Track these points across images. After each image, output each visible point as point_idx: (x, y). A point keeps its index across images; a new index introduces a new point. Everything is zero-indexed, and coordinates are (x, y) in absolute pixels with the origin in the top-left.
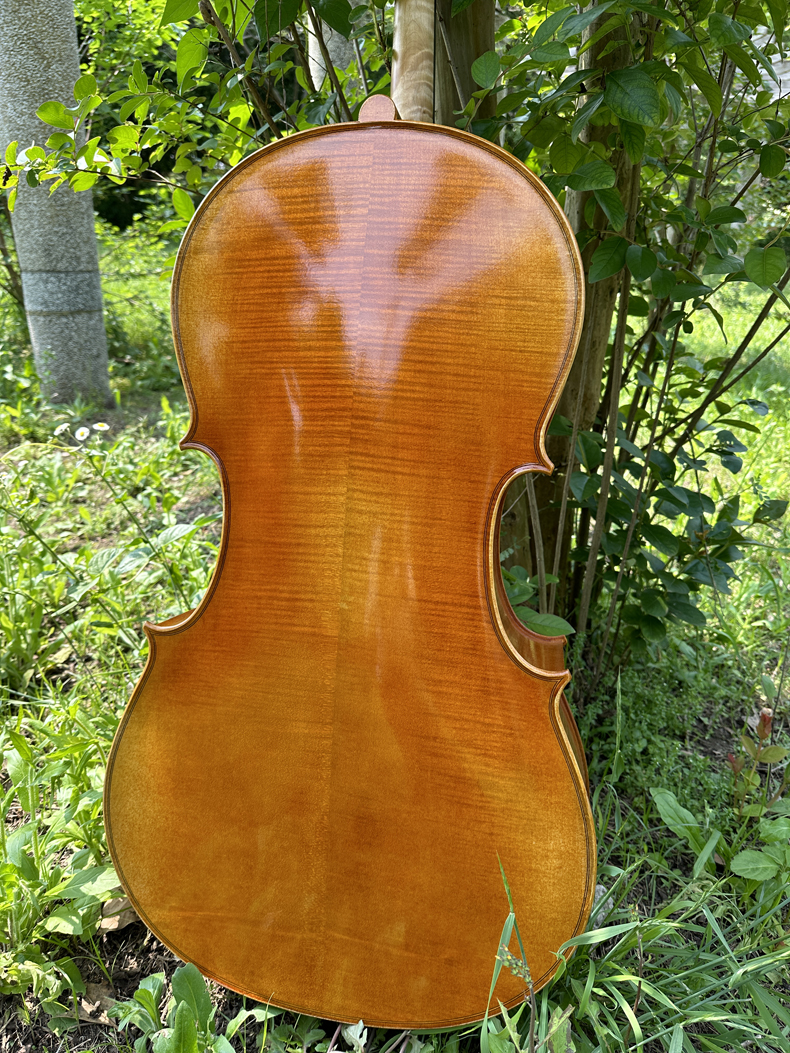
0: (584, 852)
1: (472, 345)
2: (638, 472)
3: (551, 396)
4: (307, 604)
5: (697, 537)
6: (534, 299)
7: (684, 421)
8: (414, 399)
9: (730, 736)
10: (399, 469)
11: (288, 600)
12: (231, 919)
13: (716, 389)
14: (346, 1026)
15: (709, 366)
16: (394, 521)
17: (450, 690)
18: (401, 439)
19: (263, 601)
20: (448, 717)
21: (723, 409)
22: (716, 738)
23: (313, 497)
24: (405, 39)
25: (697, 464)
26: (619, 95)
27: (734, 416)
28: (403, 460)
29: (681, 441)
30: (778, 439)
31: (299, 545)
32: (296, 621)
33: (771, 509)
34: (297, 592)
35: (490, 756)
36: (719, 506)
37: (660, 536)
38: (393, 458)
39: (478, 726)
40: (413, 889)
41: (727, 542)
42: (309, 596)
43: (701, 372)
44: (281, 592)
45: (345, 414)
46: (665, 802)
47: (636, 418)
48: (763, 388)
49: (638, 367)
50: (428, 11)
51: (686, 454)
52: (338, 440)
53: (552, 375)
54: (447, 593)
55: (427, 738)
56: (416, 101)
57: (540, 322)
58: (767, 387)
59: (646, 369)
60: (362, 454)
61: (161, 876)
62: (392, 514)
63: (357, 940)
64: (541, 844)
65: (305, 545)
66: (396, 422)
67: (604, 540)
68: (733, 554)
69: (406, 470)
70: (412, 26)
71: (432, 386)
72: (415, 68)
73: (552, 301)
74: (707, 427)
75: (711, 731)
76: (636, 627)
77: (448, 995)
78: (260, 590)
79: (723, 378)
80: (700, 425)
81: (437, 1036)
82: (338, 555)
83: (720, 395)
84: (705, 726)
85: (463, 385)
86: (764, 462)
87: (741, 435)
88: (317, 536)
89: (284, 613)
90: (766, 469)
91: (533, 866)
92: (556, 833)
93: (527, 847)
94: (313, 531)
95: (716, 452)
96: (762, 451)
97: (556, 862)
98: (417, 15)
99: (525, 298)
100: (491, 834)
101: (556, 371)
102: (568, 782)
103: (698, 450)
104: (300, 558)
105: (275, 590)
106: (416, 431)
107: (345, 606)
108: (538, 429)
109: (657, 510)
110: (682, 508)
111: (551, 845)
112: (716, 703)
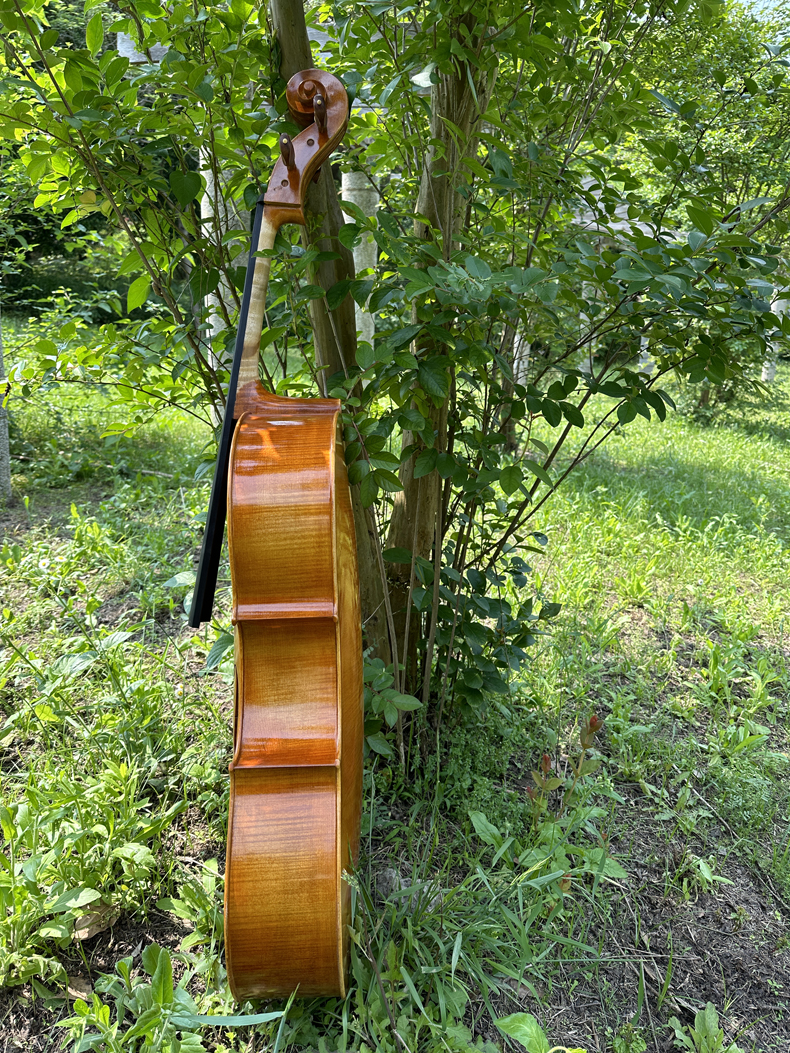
7: (495, 545)
15: (510, 507)
27: (525, 543)
33: (550, 610)
36: (517, 608)
37: (477, 630)
43: (504, 512)
46: (479, 821)
68: (529, 641)
74: (509, 551)
76: (464, 696)
80: (506, 547)
83: (517, 528)
95: (511, 572)
109: (475, 613)
112: (527, 752)
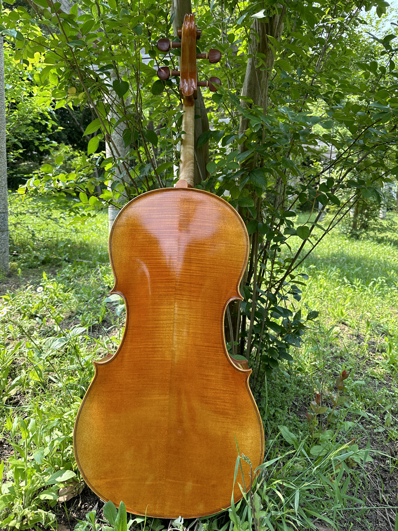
0: (260, 436)
1: (215, 258)
2: (263, 301)
3: (241, 275)
4: (159, 349)
5: (287, 325)
6: (234, 244)
7: (278, 282)
8: (197, 276)
9: (306, 410)
10: (192, 299)
11: (152, 348)
12: (127, 480)
13: (289, 269)
14: (173, 520)
15: (286, 261)
16: (191, 318)
17: (211, 378)
18: (192, 289)
19: (142, 349)
20: (211, 389)
21: (292, 277)
22: (301, 410)
23: (162, 310)
24: (185, 157)
25: (284, 298)
26: (254, 178)
27: (296, 279)
28: (193, 296)
29: (277, 290)
30: (315, 288)
31: (156, 327)
32: (155, 356)
33: (313, 315)
34: (155, 345)
35: (226, 402)
36: (294, 314)
37: (274, 326)
38: (190, 296)
39: (221, 391)
40: (199, 457)
41: (299, 328)
42: (160, 346)
43: (283, 263)
44: (149, 345)
45: (173, 281)
46: (284, 431)
47: (261, 281)
48: (307, 266)
49: (260, 261)
50: (192, 149)
51: (281, 295)
52: (170, 290)
53: (241, 268)
54: (209, 343)
55: (204, 397)
56: (189, 177)
57: (236, 251)
58: (308, 266)
59: (263, 262)
60: (179, 294)
61: (97, 465)
62: (190, 315)
63: (178, 482)
64: (245, 434)
65: (159, 327)
66: (191, 283)
67: (254, 328)
68: (301, 333)
69: (195, 300)
70: (187, 153)
71: (202, 271)
72: (188, 166)
73: (239, 245)
74: (287, 284)
75: (299, 408)
76: (267, 364)
77: (213, 500)
78: (141, 345)
79: (291, 265)
80: (284, 283)
81: (209, 519)
82: (171, 330)
83: (291, 272)
84: (296, 406)
85: (212, 271)
86: (310, 298)
87: (300, 287)
88: (163, 323)
89: (150, 353)
90: (310, 301)
91: (243, 443)
92: (250, 429)
93: (240, 436)
94: (162, 322)
95: (291, 293)
96: (309, 293)
97: (250, 441)
98: (188, 150)
99: (231, 244)
100: (227, 432)
101: (242, 267)
102: (253, 410)
103: (285, 293)
104: (156, 332)
105: (147, 345)
106: (197, 286)
107: (174, 349)
108: (237, 285)
109: (271, 316)
110: (281, 315)
111: (249, 435)
112: (299, 396)
